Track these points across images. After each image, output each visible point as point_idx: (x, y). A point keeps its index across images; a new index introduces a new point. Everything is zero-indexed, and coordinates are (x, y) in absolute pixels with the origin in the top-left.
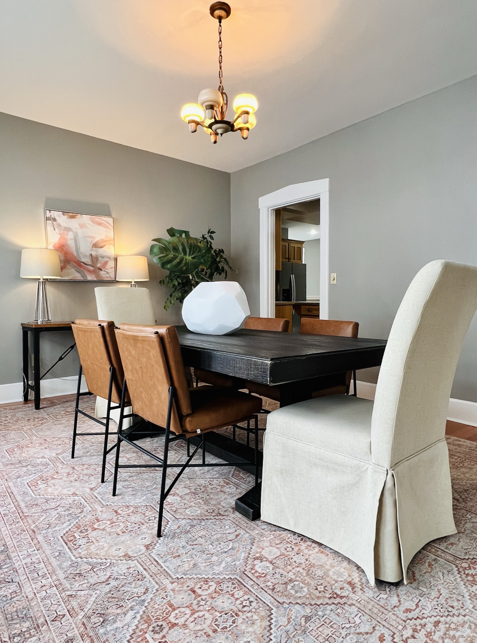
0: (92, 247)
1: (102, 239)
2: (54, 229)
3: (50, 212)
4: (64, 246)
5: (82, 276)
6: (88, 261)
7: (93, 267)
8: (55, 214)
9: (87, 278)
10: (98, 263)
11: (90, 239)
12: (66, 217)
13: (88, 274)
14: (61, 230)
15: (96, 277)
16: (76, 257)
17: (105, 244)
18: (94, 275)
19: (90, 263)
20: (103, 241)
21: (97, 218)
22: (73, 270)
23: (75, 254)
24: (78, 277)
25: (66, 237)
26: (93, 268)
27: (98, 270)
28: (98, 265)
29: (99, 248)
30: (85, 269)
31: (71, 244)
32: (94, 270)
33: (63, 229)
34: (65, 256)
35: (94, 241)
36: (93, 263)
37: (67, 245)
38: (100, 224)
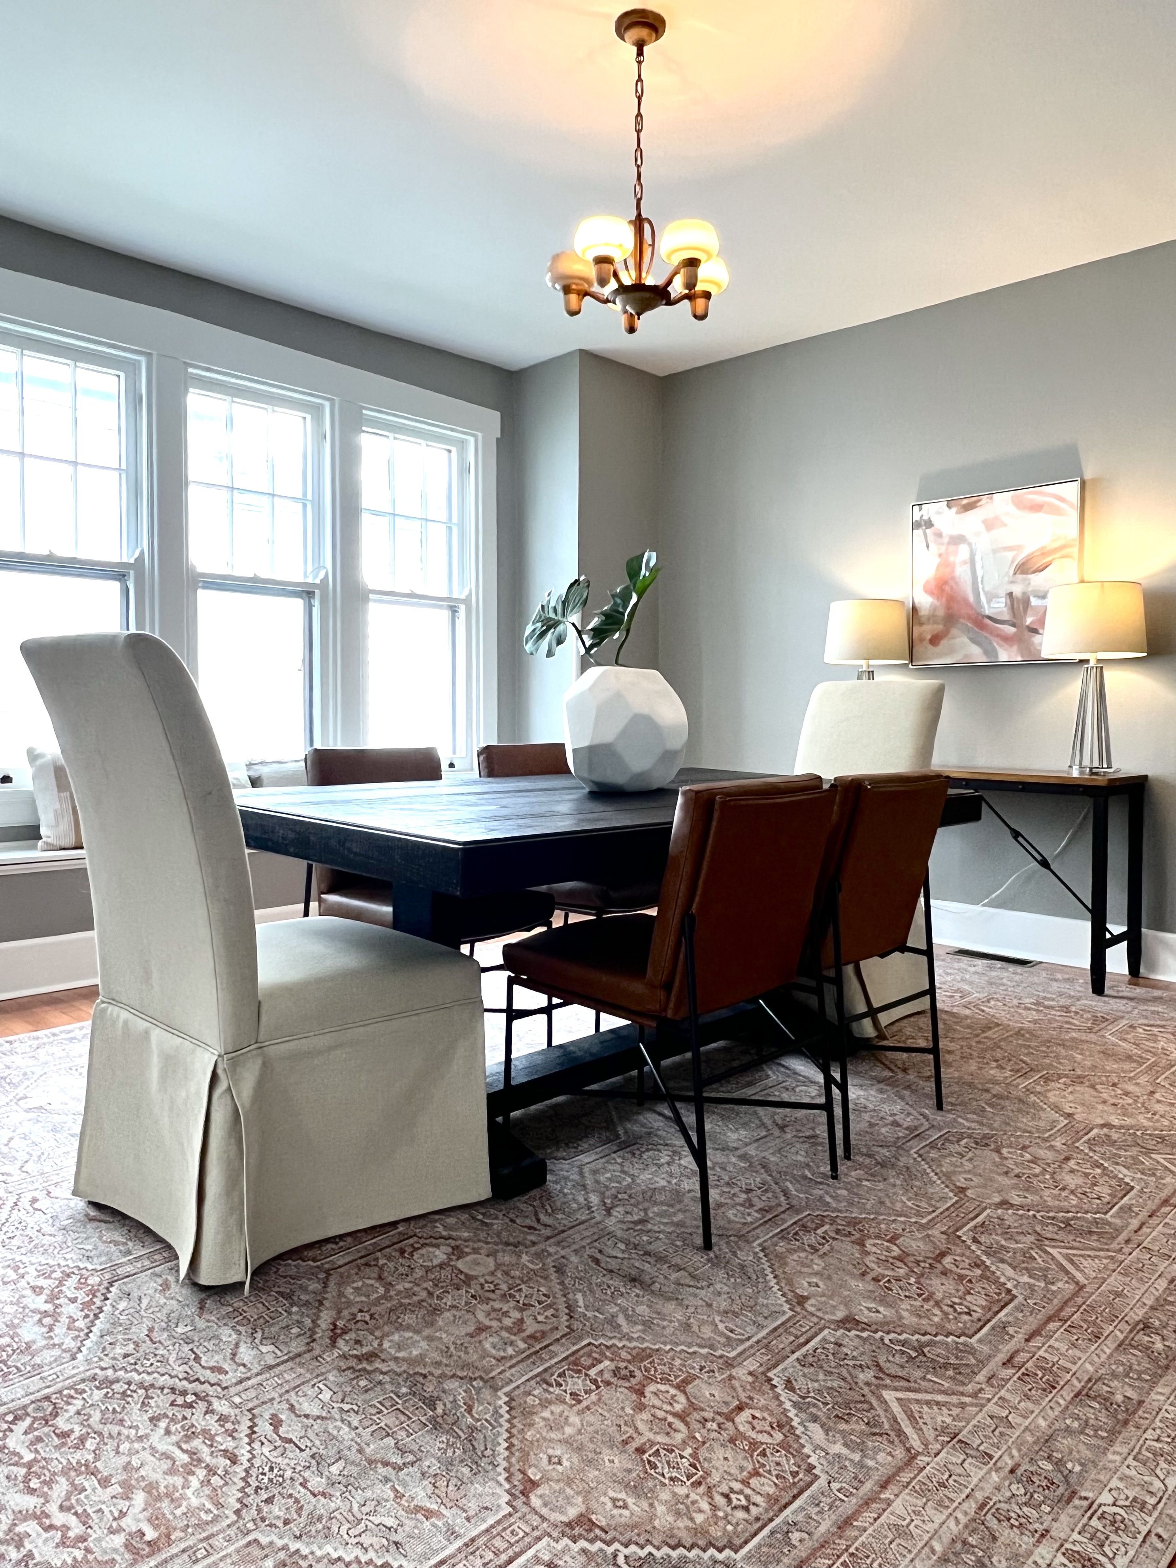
0: (1015, 574)
1: (1043, 548)
2: (928, 547)
3: (920, 509)
4: (945, 583)
5: (986, 653)
6: (1001, 613)
7: (1014, 625)
8: (930, 510)
9: (996, 656)
10: (1029, 612)
11: (1010, 555)
12: (954, 510)
13: (1001, 646)
14: (942, 544)
15: (1021, 652)
16: (974, 605)
17: (1049, 559)
18: (1015, 648)
19: (1006, 617)
20: (1044, 553)
21: (1031, 495)
22: (965, 639)
23: (971, 599)
24: (977, 655)
25: (952, 559)
26: (1013, 630)
27: (1027, 634)
28: (1029, 620)
29: (1034, 572)
30: (992, 632)
31: (962, 573)
32: (1015, 634)
33: (946, 540)
34: (948, 608)
35: (1021, 556)
36: (1014, 616)
37: (953, 578)
38: (1036, 508)
